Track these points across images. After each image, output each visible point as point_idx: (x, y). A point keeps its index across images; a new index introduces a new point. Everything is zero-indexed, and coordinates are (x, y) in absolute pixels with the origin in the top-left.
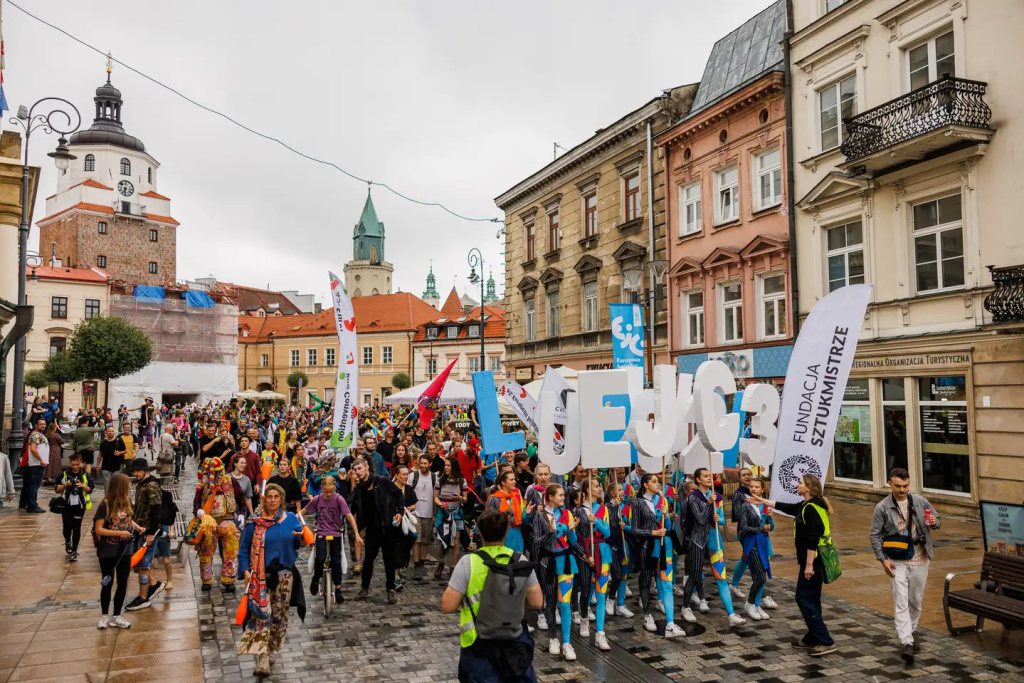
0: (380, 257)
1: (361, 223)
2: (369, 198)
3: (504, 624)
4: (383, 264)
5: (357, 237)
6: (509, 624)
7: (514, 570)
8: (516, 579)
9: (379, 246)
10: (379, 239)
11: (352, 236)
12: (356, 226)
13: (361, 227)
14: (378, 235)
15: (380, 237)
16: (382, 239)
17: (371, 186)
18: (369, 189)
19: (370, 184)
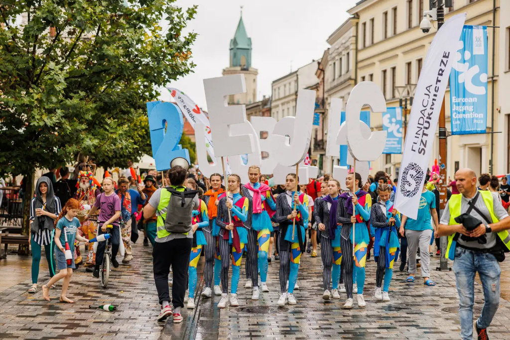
0: (249, 64)
1: (235, 38)
2: (241, 20)
3: (179, 223)
4: (250, 69)
5: (232, 49)
6: (182, 223)
7: (185, 195)
8: (186, 199)
9: (248, 56)
10: (248, 50)
11: (229, 48)
12: (232, 40)
13: (234, 42)
14: (246, 47)
15: (248, 49)
16: (250, 51)
17: (242, 10)
18: (241, 12)
19: (241, 8)
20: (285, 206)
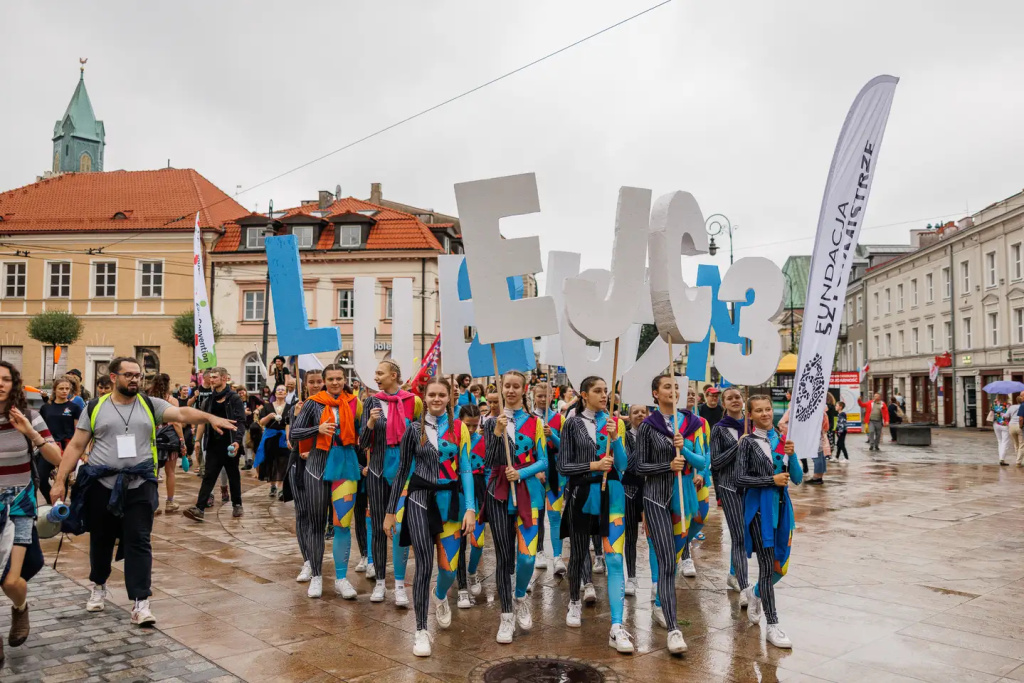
1: (68, 118)
2: (81, 84)
5: (60, 137)
9: (95, 155)
10: (95, 145)
11: (52, 136)
12: (58, 123)
13: (67, 123)
14: (94, 138)
15: (98, 142)
16: (101, 145)
17: (85, 66)
18: (82, 70)
19: (83, 63)
20: (580, 441)
